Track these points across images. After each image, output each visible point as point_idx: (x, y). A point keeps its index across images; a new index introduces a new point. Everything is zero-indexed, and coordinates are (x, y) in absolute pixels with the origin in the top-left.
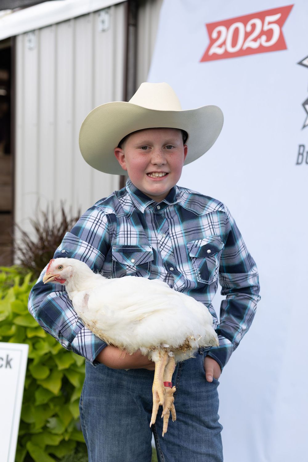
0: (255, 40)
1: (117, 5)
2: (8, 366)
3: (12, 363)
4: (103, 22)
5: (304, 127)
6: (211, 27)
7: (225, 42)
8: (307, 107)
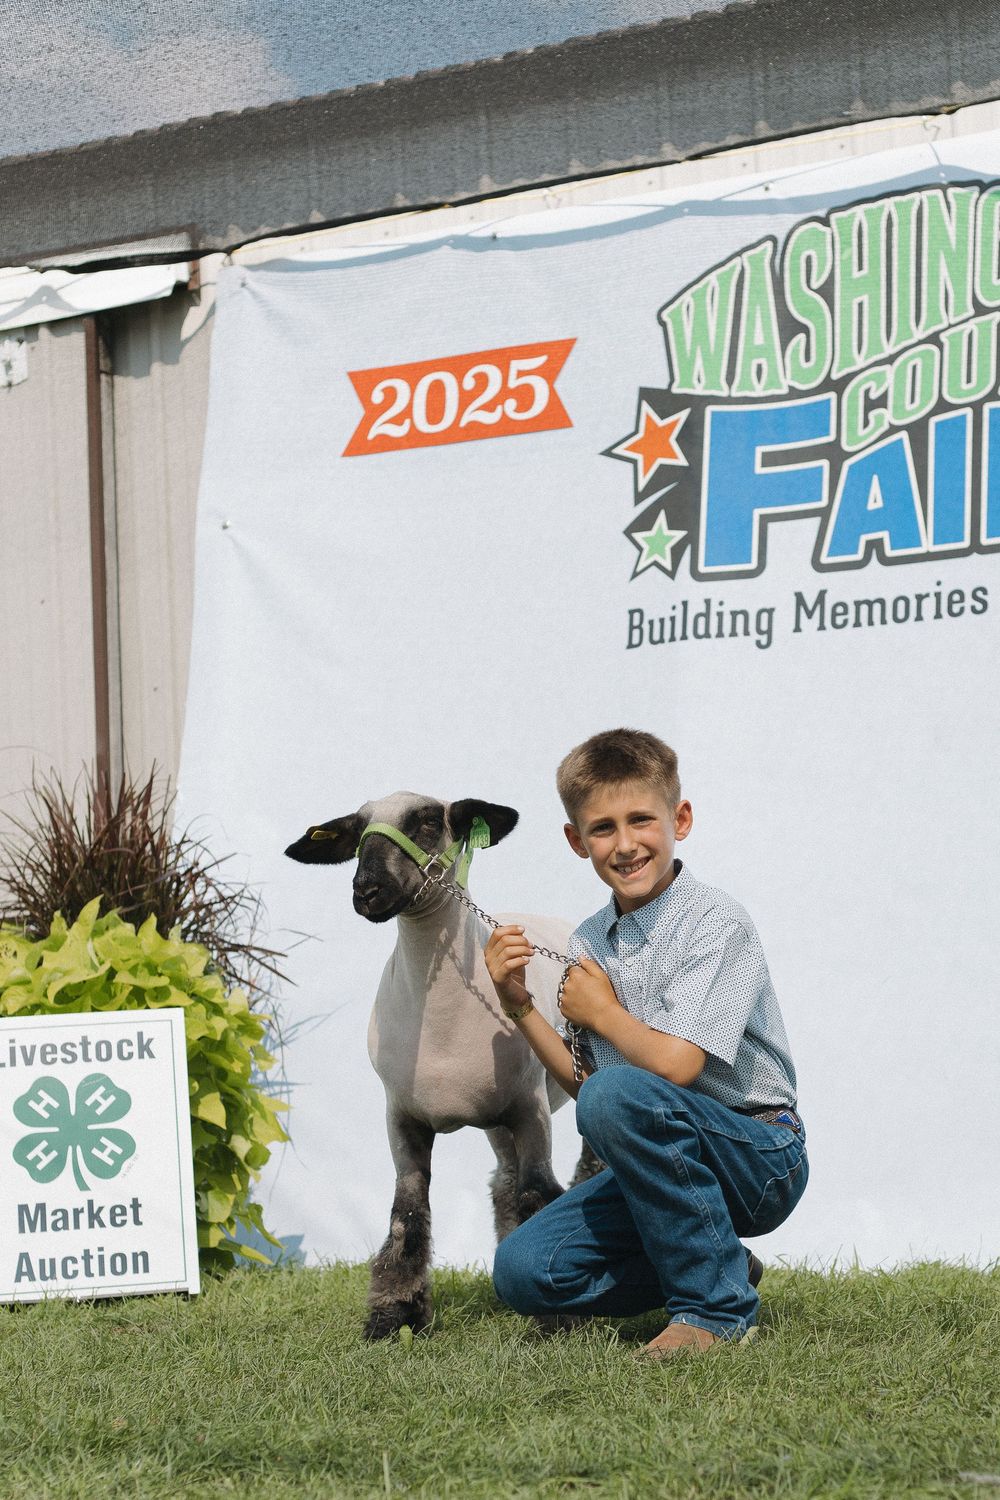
5: (635, 575)
6: (363, 382)
7: (408, 412)
8: (638, 536)
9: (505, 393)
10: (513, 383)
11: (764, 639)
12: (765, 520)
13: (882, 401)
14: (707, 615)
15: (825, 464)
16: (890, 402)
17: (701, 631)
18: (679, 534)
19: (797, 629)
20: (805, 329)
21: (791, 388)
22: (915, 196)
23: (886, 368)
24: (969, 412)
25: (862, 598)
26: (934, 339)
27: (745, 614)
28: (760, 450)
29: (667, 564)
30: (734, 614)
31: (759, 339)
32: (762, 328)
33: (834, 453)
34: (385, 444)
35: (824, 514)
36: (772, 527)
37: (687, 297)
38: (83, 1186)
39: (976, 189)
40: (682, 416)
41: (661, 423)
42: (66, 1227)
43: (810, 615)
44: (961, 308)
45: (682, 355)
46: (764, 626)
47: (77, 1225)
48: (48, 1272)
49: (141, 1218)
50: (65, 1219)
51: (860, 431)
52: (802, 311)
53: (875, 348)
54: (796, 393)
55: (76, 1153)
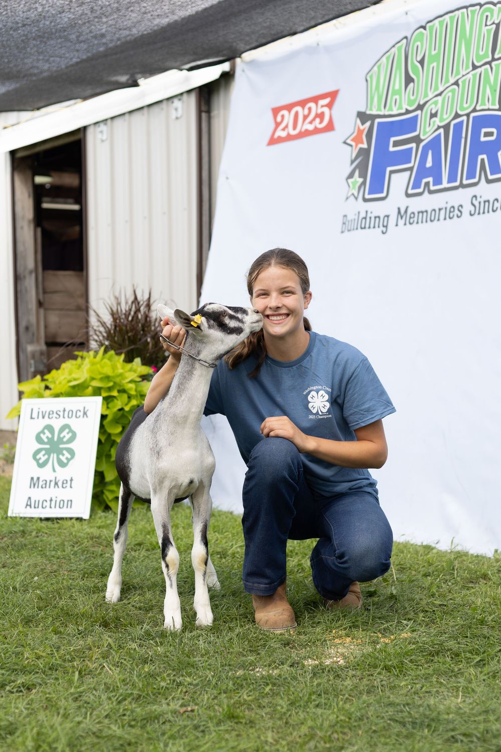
0: (311, 123)
1: (189, 92)
2: (85, 417)
3: (88, 413)
4: (176, 109)
5: (347, 198)
6: (276, 111)
7: (287, 126)
8: (350, 181)
9: (317, 116)
10: (319, 111)
11: (384, 229)
12: (392, 172)
13: (436, 114)
14: (365, 218)
15: (414, 145)
16: (439, 114)
17: (363, 226)
18: (361, 180)
19: (397, 225)
20: (412, 80)
21: (407, 110)
22: (457, 12)
23: (439, 98)
24: (465, 118)
25: (420, 210)
26: (456, 83)
27: (379, 217)
29: (356, 194)
30: (375, 217)
31: (397, 87)
32: (399, 81)
33: (417, 140)
34: (280, 140)
35: (411, 169)
36: (393, 176)
37: (376, 68)
38: (54, 471)
39: (478, 7)
40: (368, 124)
41: (362, 127)
42: (46, 487)
43: (402, 217)
44: (467, 68)
45: (371, 94)
46: (385, 224)
47: (49, 487)
48: (36, 506)
49: (72, 486)
50: (46, 484)
51: (428, 129)
52: (413, 73)
53: (437, 88)
54: (408, 112)
55: (54, 456)
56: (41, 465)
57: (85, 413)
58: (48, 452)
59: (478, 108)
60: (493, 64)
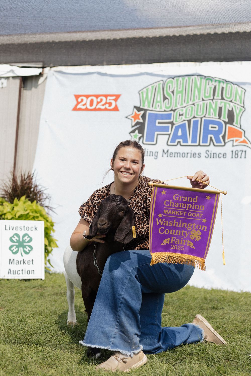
0: (103, 105)
2: (36, 230)
3: (37, 229)
6: (77, 97)
7: (85, 104)
8: (132, 134)
9: (106, 103)
10: (108, 101)
11: (156, 157)
12: (158, 134)
13: (182, 115)
15: (170, 125)
16: (184, 115)
18: (140, 135)
19: (163, 156)
20: (168, 99)
22: (192, 77)
23: (184, 109)
24: (200, 120)
25: (176, 152)
26: (194, 104)
27: (152, 152)
28: (157, 121)
30: (150, 152)
31: (159, 99)
32: (159, 97)
33: (172, 123)
34: (80, 109)
35: (169, 135)
36: (159, 136)
37: (145, 89)
38: (22, 256)
41: (138, 113)
42: (18, 264)
43: (165, 154)
44: (199, 99)
45: (143, 100)
46: (156, 155)
47: (21, 264)
48: (14, 273)
49: (33, 263)
50: (18, 262)
51: (178, 120)
52: (168, 95)
53: (182, 104)
54: (165, 111)
55: (21, 249)
56: (15, 253)
57: (36, 229)
58: (18, 247)
59: (207, 116)
60: (214, 101)
